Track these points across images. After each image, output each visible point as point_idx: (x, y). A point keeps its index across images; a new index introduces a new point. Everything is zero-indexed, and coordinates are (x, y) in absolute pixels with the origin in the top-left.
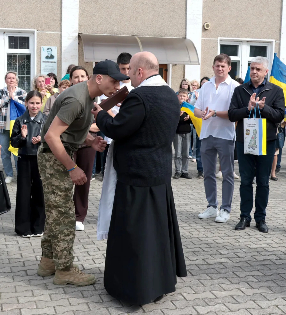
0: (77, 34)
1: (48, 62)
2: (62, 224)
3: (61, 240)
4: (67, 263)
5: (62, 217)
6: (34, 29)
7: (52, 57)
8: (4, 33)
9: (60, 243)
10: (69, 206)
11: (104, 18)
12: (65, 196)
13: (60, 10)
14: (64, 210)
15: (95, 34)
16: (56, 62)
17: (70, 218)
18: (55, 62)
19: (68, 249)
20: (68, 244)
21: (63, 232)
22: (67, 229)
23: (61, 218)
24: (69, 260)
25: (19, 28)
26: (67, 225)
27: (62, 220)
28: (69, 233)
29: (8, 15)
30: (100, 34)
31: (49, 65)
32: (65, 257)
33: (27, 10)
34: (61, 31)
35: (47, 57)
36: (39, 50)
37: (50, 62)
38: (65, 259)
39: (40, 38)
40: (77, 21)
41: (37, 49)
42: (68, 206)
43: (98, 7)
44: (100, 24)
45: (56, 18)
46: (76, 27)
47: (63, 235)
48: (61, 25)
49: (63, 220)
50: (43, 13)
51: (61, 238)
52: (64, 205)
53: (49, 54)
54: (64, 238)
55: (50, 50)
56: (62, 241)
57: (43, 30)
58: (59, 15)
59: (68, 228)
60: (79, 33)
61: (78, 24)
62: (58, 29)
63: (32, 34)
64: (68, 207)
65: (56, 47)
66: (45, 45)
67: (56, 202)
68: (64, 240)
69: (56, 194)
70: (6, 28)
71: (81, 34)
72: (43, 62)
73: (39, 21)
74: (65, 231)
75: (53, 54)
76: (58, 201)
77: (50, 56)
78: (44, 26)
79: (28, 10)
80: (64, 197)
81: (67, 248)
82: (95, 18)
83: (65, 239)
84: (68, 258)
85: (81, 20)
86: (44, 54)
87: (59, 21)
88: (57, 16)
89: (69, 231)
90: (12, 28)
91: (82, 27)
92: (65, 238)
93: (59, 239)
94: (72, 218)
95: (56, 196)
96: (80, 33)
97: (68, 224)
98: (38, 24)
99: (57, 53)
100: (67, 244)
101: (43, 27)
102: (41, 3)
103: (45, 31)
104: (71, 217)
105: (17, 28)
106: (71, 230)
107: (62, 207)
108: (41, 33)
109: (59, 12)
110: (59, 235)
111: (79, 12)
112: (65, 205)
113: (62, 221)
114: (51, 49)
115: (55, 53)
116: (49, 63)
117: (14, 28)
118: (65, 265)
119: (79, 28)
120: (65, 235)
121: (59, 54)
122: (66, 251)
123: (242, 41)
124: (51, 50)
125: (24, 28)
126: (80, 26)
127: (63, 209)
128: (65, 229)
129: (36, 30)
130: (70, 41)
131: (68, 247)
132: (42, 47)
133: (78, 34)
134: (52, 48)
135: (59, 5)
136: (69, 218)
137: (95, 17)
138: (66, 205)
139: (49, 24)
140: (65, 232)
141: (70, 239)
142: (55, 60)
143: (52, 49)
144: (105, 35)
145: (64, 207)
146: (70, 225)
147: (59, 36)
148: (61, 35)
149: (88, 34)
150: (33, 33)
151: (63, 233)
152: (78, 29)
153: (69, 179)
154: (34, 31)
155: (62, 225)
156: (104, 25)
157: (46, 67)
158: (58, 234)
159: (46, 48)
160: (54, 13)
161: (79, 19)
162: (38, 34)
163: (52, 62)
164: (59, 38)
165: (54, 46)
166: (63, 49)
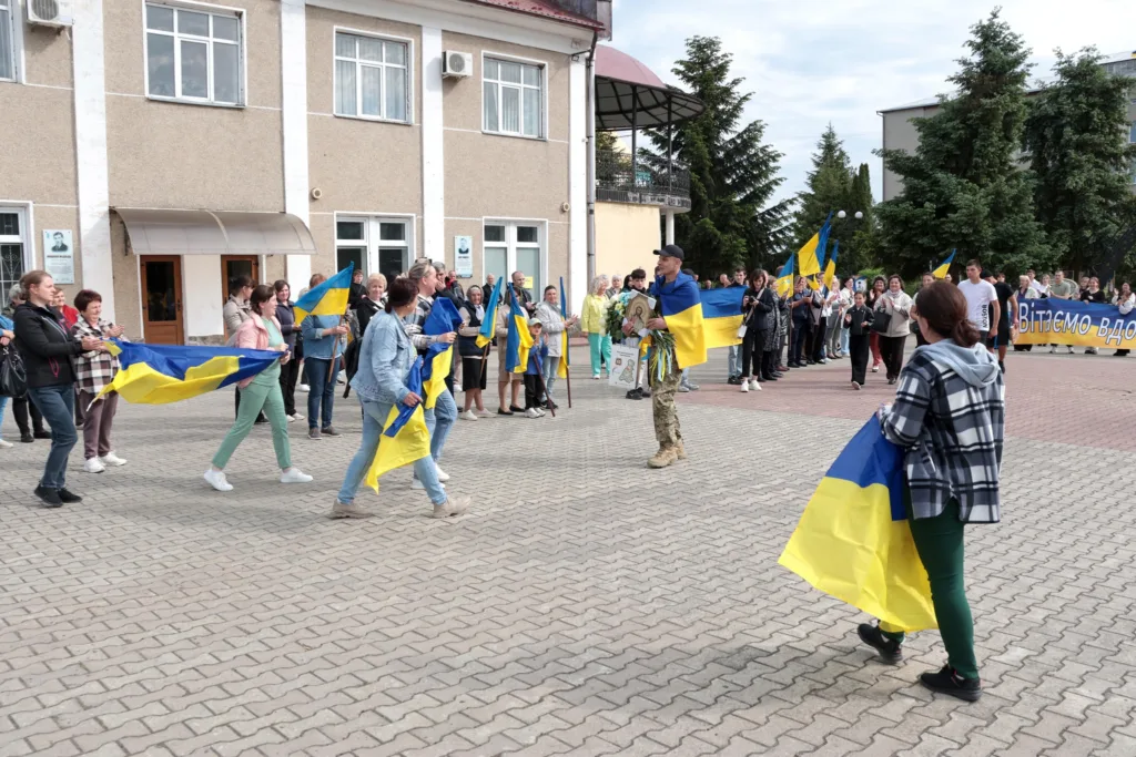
0: (106, 209)
6: (28, 199)
7: (64, 248)
11: (150, 181)
18: (69, 257)
30: (146, 207)
31: (59, 262)
34: (78, 203)
35: (54, 249)
36: (39, 236)
39: (39, 214)
41: (35, 234)
43: (139, 164)
44: (145, 191)
45: (67, 180)
46: (104, 197)
48: (77, 193)
50: (43, 172)
53: (58, 242)
55: (59, 236)
57: (45, 202)
58: (73, 176)
60: (110, 207)
61: (107, 190)
62: (73, 199)
63: (23, 208)
65: (71, 230)
66: (50, 228)
71: (114, 207)
73: (37, 186)
75: (65, 243)
77: (59, 246)
78: (45, 195)
82: (135, 181)
86: (50, 243)
87: (73, 186)
88: (68, 178)
91: (116, 197)
98: (34, 191)
99: (73, 241)
101: (44, 197)
102: (39, 155)
103: (49, 203)
108: (41, 206)
109: (72, 170)
111: (109, 171)
114: (61, 234)
115: (68, 240)
119: (110, 198)
121: (76, 243)
123: (368, 217)
124: (62, 236)
126: (112, 194)
129: (30, 202)
130: (97, 220)
132: (44, 231)
133: (108, 208)
137: (136, 179)
139: (55, 191)
142: (70, 252)
143: (63, 234)
147: (75, 211)
148: (78, 211)
149: (125, 208)
150: (25, 206)
152: (107, 199)
154: (28, 204)
157: (53, 265)
160: (63, 173)
161: (109, 182)
162: (35, 208)
163: (65, 257)
164: (75, 216)
165: (67, 228)
166: (84, 233)
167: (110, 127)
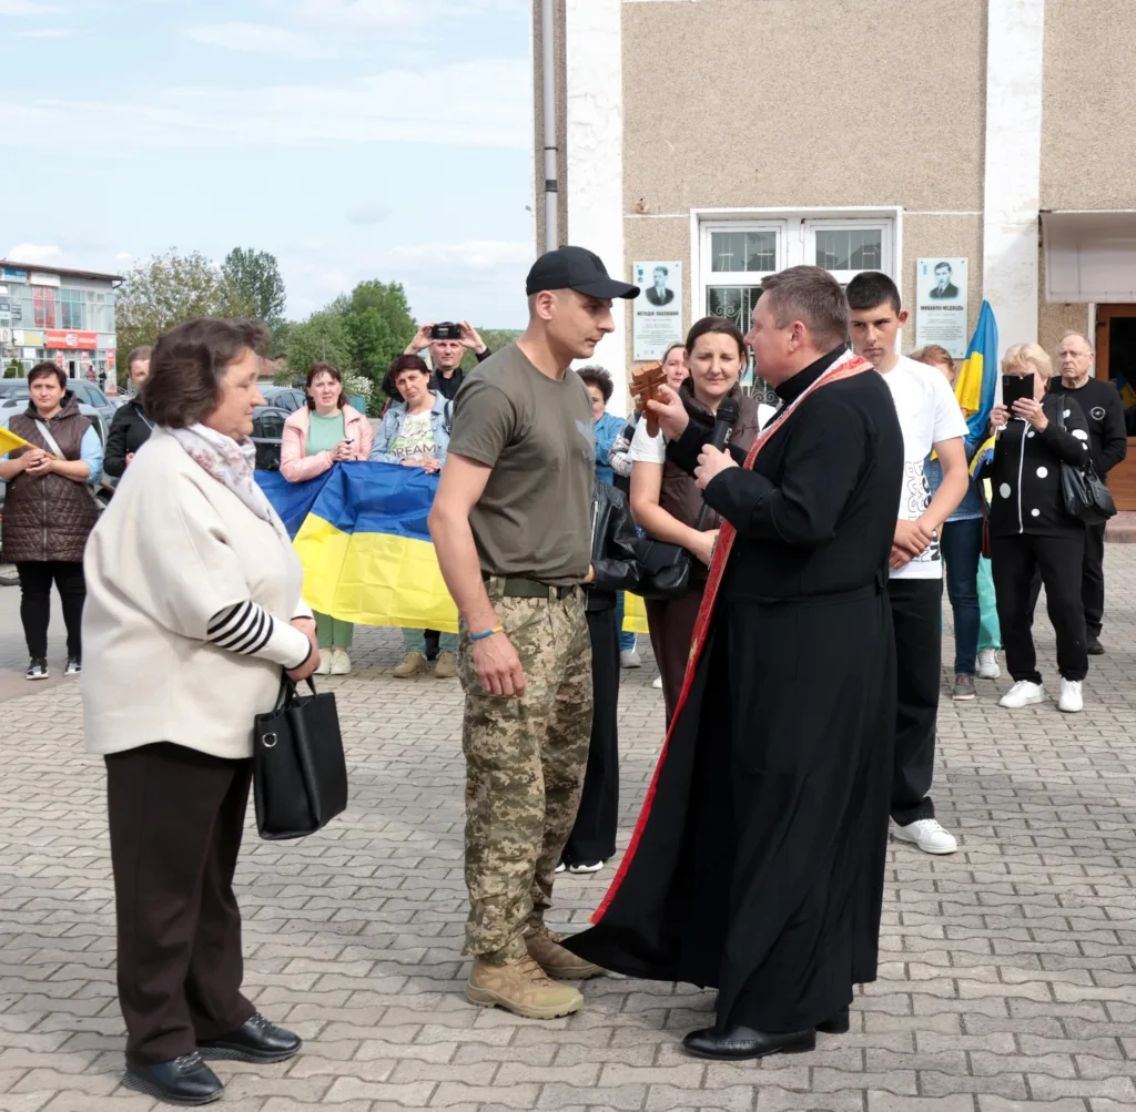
0: (1034, 215)
1: (939, 308)
2: (497, 820)
3: (488, 869)
4: (495, 942)
5: (500, 799)
6: (896, 204)
7: (951, 291)
8: (803, 221)
9: (483, 877)
10: (531, 769)
11: (1126, 155)
12: (516, 735)
13: (977, 139)
14: (511, 778)
15: (1097, 211)
16: (965, 307)
17: (527, 807)
18: (960, 308)
19: (503, 902)
20: (506, 886)
21: (499, 846)
22: (513, 841)
23: (497, 804)
24: (501, 935)
25: (848, 204)
26: (512, 828)
27: (498, 807)
28: (517, 853)
29: (814, 166)
30: (1114, 211)
31: (942, 317)
32: (489, 924)
33: (873, 146)
34: (981, 207)
35: (935, 294)
36: (911, 270)
37: (945, 308)
38: (490, 929)
39: (913, 232)
40: (1034, 170)
41: (904, 268)
42: (527, 769)
43: (1104, 122)
44: (1114, 176)
45: (965, 164)
46: (1034, 191)
47: (497, 855)
48: (981, 188)
49: (503, 809)
50: (925, 151)
51: (488, 861)
52: (511, 764)
53: (941, 281)
54: (497, 863)
55: (945, 269)
56: (488, 872)
57: (925, 207)
58: (975, 156)
59: (515, 836)
60: (1041, 211)
61: (1038, 180)
62: (973, 199)
63: (889, 222)
64: (526, 773)
65: (966, 260)
66: (928, 256)
67: (490, 751)
68: (495, 870)
69: (491, 725)
70: (806, 205)
71: (1049, 211)
72: (923, 308)
73: (911, 177)
74: (506, 844)
75: (954, 283)
76: (495, 746)
77: (944, 288)
78: (925, 194)
79: (875, 145)
80: (515, 739)
81: (501, 898)
82: (1095, 157)
83: (501, 870)
84: (501, 930)
85: (1046, 164)
86: (927, 282)
87: (975, 176)
88: (968, 160)
89: (517, 846)
90: (824, 205)
91: (1053, 192)
92: (502, 864)
93: (482, 865)
94: (531, 809)
95: (490, 732)
96: (1045, 208)
97: (516, 825)
98: (906, 187)
99: (969, 279)
100: (502, 885)
101: (922, 197)
102: (919, 120)
103: (930, 209)
104: (531, 805)
105: (841, 204)
106: (524, 846)
107: (505, 769)
108: (918, 216)
109: (974, 144)
110: (486, 851)
111: (1043, 141)
112: (516, 766)
113: (498, 812)
114: (948, 265)
115: (960, 278)
116: (943, 311)
117: (834, 203)
118: (486, 945)
119: (1042, 194)
120: (503, 855)
121: (973, 283)
122: (497, 906)
124: (950, 269)
125: (863, 204)
126: (1045, 186)
127: (508, 775)
128: (505, 838)
129: (899, 209)
130: (1013, 237)
131: (505, 894)
132: (919, 260)
133: (1037, 213)
134: (953, 262)
135: (977, 124)
136: (522, 807)
137: (1096, 153)
138: (522, 765)
139: (943, 186)
140: (503, 848)
141: (517, 872)
142: (961, 299)
143: (952, 266)
144: (1131, 211)
145: (511, 769)
146: (523, 829)
147: (976, 222)
148: (981, 219)
149: (1070, 211)
150: (891, 217)
151: (496, 850)
152: (1036, 195)
153: (534, 678)
154: (895, 212)
155: (498, 824)
156: (1128, 180)
157: (930, 325)
158: (484, 847)
159: (933, 262)
160: (959, 150)
161: (1042, 165)
162: (906, 220)
163: (953, 308)
164: (975, 230)
165: (959, 255)
166: (987, 264)
167: (1050, 53)
